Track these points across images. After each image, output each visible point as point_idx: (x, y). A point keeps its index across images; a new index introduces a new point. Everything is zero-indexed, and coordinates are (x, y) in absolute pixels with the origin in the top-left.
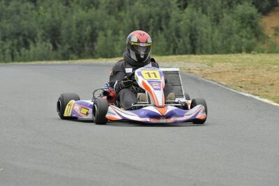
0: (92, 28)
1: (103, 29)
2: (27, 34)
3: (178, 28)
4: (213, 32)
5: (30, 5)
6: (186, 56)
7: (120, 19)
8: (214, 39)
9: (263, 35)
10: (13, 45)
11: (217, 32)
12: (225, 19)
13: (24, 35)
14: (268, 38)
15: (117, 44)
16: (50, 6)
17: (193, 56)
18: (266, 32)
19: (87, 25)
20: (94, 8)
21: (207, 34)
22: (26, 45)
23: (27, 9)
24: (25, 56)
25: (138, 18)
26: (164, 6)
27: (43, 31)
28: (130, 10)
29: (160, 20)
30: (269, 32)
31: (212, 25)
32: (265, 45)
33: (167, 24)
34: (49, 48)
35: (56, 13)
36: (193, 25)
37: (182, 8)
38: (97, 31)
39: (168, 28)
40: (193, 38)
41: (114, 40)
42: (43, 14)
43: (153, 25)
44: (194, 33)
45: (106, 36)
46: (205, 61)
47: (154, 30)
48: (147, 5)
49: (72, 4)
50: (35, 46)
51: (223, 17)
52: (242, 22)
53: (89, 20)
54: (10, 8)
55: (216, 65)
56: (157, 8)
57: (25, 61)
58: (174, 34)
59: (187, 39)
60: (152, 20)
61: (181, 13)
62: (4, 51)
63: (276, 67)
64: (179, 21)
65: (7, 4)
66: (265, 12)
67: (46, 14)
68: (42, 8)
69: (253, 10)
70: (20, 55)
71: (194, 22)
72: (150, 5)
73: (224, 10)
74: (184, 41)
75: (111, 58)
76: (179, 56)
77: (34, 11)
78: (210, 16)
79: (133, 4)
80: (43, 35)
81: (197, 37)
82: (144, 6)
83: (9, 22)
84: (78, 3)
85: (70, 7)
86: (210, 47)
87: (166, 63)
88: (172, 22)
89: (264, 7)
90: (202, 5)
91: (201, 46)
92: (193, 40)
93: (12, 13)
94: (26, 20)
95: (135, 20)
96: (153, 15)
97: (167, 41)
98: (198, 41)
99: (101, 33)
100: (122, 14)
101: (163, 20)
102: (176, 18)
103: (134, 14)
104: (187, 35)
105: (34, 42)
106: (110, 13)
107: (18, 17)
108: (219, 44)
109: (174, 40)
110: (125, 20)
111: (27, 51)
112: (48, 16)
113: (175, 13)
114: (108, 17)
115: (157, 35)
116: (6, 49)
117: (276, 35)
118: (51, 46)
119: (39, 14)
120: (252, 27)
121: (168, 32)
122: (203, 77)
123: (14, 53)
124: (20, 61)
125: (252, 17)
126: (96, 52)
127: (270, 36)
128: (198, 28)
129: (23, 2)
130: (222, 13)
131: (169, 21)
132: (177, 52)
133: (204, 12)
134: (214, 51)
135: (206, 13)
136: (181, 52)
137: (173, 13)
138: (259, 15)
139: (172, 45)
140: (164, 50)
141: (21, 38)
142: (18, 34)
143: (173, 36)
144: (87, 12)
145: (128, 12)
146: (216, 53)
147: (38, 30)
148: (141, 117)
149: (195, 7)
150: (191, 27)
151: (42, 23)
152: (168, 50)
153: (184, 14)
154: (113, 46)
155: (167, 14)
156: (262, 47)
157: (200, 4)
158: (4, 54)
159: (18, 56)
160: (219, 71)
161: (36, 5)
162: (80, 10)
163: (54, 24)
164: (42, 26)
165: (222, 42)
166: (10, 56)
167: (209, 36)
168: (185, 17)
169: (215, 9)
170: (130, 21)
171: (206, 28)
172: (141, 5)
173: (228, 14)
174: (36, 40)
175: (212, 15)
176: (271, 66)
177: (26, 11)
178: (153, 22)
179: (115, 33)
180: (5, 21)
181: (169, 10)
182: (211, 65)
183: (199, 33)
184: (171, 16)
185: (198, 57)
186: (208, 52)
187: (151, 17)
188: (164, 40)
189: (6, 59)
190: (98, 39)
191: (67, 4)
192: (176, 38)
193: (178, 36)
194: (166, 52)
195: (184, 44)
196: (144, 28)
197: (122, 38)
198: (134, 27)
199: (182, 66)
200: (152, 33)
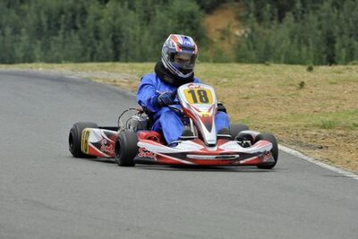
3: (97, 27)
4: (142, 34)
7: (22, 14)
8: (143, 43)
9: (207, 38)
11: (147, 33)
12: (158, 17)
14: (213, 42)
15: (18, 46)
17: (118, 64)
18: (210, 36)
21: (135, 36)
25: (46, 13)
28: (36, 3)
29: (74, 17)
30: (214, 35)
31: (142, 25)
32: (209, 51)
33: (82, 22)
36: (116, 24)
37: (103, 2)
39: (84, 27)
40: (116, 40)
41: (15, 41)
43: (65, 22)
44: (117, 34)
45: (3, 35)
46: (134, 70)
47: (66, 29)
51: (155, 15)
52: (181, 22)
56: (71, 1)
58: (92, 35)
59: (109, 42)
60: (63, 16)
61: (101, 9)
63: (225, 80)
64: (98, 18)
66: (209, 10)
69: (194, 7)
71: (118, 20)
73: (157, 6)
74: (104, 44)
75: (11, 63)
76: (100, 64)
78: (139, 13)
81: (120, 39)
86: (138, 53)
87: (84, 73)
88: (90, 19)
89: (208, 3)
91: (127, 51)
92: (116, 43)
95: (42, 15)
96: (65, 11)
97: (83, 44)
98: (124, 44)
100: (25, 7)
101: (78, 16)
102: (95, 14)
103: (41, 8)
104: (108, 36)
106: (9, 6)
108: (150, 49)
109: (91, 44)
110: (28, 15)
113: (94, 8)
114: (7, 10)
115: (70, 35)
117: (222, 39)
120: (193, 29)
121: (84, 32)
122: (133, 92)
125: (192, 16)
127: (215, 40)
128: (123, 28)
130: (154, 10)
131: (86, 18)
132: (95, 56)
133: (131, 7)
134: (144, 58)
135: (134, 9)
136: (101, 58)
137: (91, 8)
138: (202, 13)
139: (89, 49)
140: (79, 55)
143: (90, 38)
145: (33, 5)
146: (146, 60)
150: (114, 27)
152: (83, 55)
153: (105, 10)
154: (13, 49)
156: (206, 54)
165: (154, 47)
168: (106, 14)
169: (145, 4)
170: (35, 16)
171: (133, 28)
173: (161, 11)
175: (142, 11)
176: (219, 79)
178: (66, 18)
179: (16, 31)
181: (86, 4)
183: (124, 34)
184: (89, 12)
185: (126, 65)
186: (135, 59)
188: (79, 42)
192: (94, 40)
193: (97, 38)
194: (81, 58)
195: (104, 48)
196: (54, 26)
197: (24, 38)
198: (40, 24)
199: (105, 76)
200: (64, 34)
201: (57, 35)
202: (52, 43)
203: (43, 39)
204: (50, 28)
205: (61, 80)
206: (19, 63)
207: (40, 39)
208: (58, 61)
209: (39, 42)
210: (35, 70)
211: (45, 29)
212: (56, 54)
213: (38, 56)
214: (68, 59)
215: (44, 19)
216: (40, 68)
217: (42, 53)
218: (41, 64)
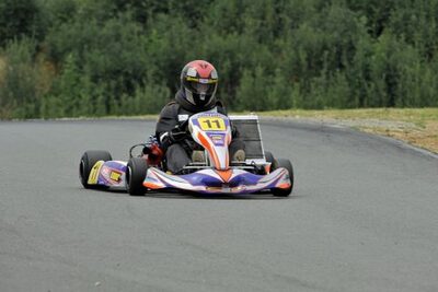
0: (232, 64)
1: (249, 65)
2: (130, 72)
3: (368, 65)
4: (423, 73)
5: (137, 27)
6: (381, 110)
7: (277, 51)
8: (424, 84)
10: (109, 89)
11: (429, 72)
13: (127, 74)
15: (272, 90)
16: (169, 28)
17: (391, 110)
19: (225, 59)
20: (236, 33)
21: (414, 76)
22: (130, 90)
23: (132, 33)
24: (127, 106)
25: (306, 49)
26: (346, 31)
27: (155, 68)
28: (293, 36)
29: (339, 53)
31: (422, 62)
33: (350, 60)
34: (165, 94)
35: (178, 40)
36: (391, 61)
37: (375, 35)
38: (241, 69)
39: (352, 65)
40: (391, 81)
41: (267, 83)
42: (157, 41)
43: (328, 60)
44: (392, 73)
45: (254, 76)
46: (412, 117)
47: (329, 68)
48: (319, 30)
49: (202, 26)
50: (144, 92)
53: (227, 52)
54: (104, 31)
55: (430, 124)
56: (336, 35)
57: (127, 114)
58: (360, 75)
59: (382, 84)
60: (326, 53)
61: (373, 43)
62: (94, 98)
64: (369, 54)
65: (101, 25)
67: (161, 41)
68: (155, 31)
70: (120, 105)
71: (392, 57)
72: (324, 29)
74: (376, 86)
75: (262, 110)
76: (371, 110)
77: (142, 37)
78: (419, 47)
79: (298, 27)
80: (156, 74)
81: (397, 80)
82: (315, 31)
83: (103, 53)
84: (211, 24)
85: (199, 30)
86: (417, 96)
87: (350, 121)
88: (359, 55)
90: (406, 31)
91: (404, 94)
92: (391, 85)
93: (108, 40)
94: (129, 49)
95: (301, 52)
96: (329, 45)
97: (350, 85)
98: (400, 86)
99: (246, 73)
100: (280, 42)
101: (344, 52)
102: (364, 49)
103: (299, 43)
104: (381, 77)
105: (142, 85)
107: (118, 45)
108: (432, 91)
109: (360, 85)
110: (284, 52)
111: (130, 99)
112: (164, 43)
113: (363, 42)
114: (258, 47)
115: (334, 76)
116: (98, 95)
118: (168, 91)
119: (151, 41)
121: (352, 70)
122: (409, 143)
123: (111, 102)
124: (119, 114)
126: (238, 102)
128: (398, 67)
129: (125, 21)
131: (354, 54)
132: (365, 102)
133: (409, 40)
134: (424, 102)
135: (413, 43)
136: (373, 103)
137: (361, 42)
139: (358, 92)
140: (345, 99)
141: (122, 78)
142: (117, 73)
143: (358, 78)
144: (225, 38)
145: (289, 39)
146: (427, 105)
147: (148, 67)
148: (194, 184)
149: (394, 32)
150: (388, 65)
151: (154, 55)
152: (351, 99)
153: (377, 44)
154: (265, 93)
155: (351, 42)
157: (404, 28)
158: (94, 104)
159: (116, 106)
160: (435, 133)
161: (145, 27)
162: (214, 35)
163: (173, 57)
164: (154, 60)
166: (104, 106)
167: (417, 80)
168: (379, 49)
169: (426, 36)
170: (292, 53)
171: (411, 66)
172: (311, 29)
174: (144, 81)
175: (422, 46)
177: (131, 36)
178: (329, 55)
179: (269, 72)
180: (97, 51)
181: (353, 38)
182: (421, 124)
183: (400, 73)
184: (357, 47)
185: (402, 111)
186: (413, 104)
187: (325, 48)
188: (346, 83)
189: (98, 112)
190: (242, 80)
191: (194, 26)
192: (363, 81)
193: (368, 78)
194: (347, 103)
195: (377, 91)
196: (315, 65)
197: (279, 79)
198: (298, 63)
199: (376, 125)
200: (327, 73)
201: (319, 75)
202: (312, 85)
203: (302, 80)
204: (310, 67)
205: (322, 130)
206: (273, 110)
207: (297, 81)
208: (319, 107)
209: (297, 84)
210: (290, 118)
211: (304, 69)
212: (317, 99)
213: (295, 102)
214: (332, 105)
215: (303, 56)
216: (297, 116)
217: (301, 98)
218: (298, 111)
